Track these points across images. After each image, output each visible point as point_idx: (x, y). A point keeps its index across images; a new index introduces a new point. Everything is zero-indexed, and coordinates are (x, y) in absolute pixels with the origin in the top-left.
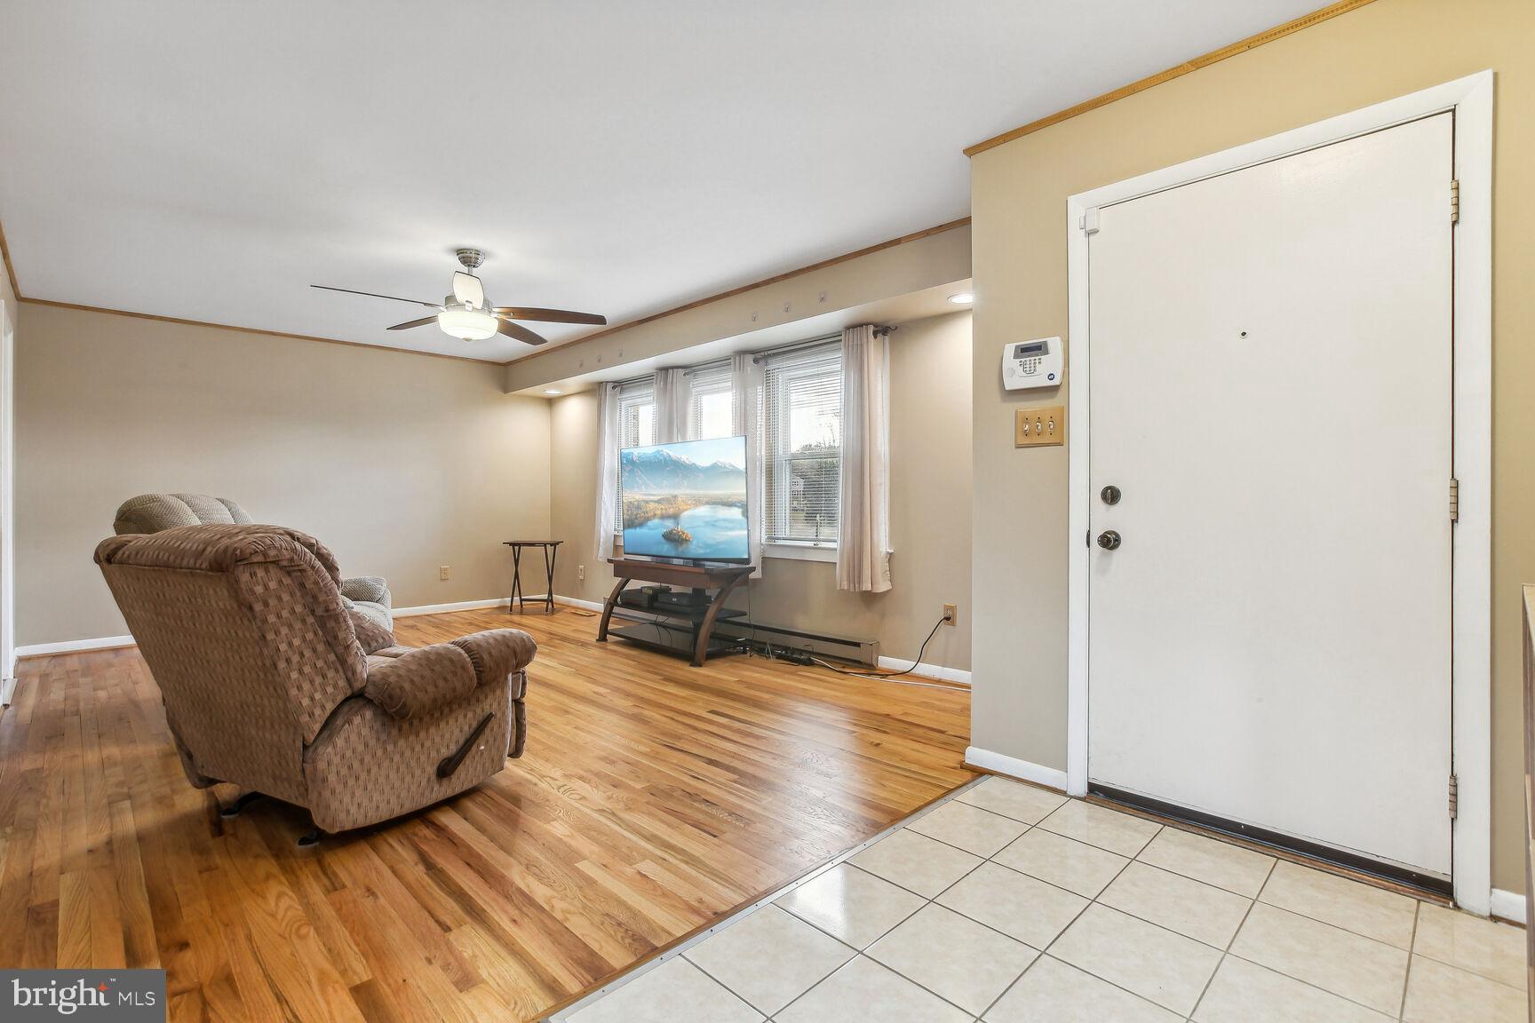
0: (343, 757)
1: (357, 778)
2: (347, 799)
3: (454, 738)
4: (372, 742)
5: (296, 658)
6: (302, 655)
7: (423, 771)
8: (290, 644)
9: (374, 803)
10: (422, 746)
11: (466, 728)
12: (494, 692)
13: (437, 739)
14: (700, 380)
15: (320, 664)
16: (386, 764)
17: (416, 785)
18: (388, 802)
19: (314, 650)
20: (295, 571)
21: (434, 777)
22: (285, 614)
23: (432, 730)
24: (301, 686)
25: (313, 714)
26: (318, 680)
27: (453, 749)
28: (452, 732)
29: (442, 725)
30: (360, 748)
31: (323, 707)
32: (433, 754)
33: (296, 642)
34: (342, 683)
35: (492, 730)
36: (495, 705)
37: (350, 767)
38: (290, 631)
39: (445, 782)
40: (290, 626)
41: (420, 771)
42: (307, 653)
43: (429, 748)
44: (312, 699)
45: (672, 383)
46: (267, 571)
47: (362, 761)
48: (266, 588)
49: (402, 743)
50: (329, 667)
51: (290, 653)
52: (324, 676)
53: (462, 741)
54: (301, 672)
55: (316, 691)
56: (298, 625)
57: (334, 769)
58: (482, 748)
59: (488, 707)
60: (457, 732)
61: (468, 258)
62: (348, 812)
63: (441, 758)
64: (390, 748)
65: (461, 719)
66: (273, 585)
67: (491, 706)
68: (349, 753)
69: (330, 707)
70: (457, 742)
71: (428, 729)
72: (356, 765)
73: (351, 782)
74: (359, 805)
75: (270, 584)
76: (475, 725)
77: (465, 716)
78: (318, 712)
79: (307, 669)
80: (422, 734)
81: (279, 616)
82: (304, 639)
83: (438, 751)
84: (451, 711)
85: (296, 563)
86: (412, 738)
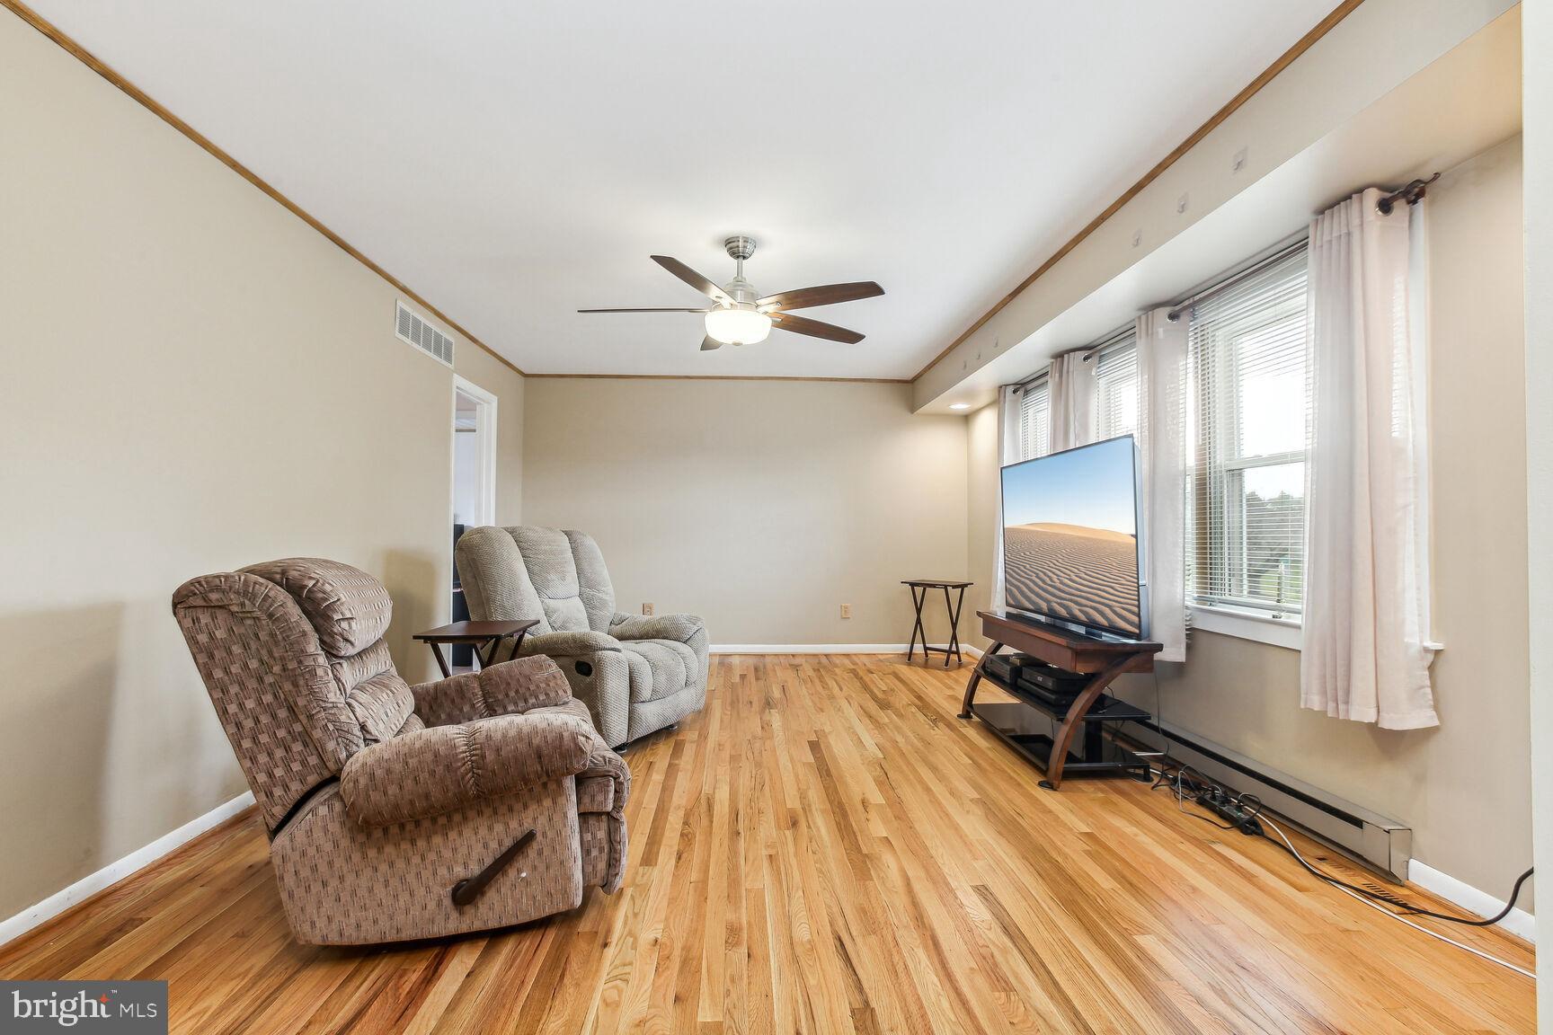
0: (304, 854)
1: (324, 884)
2: (311, 909)
3: (475, 856)
4: (345, 843)
5: (249, 724)
6: (257, 721)
7: (428, 890)
8: (241, 706)
9: (353, 921)
10: (423, 858)
11: (494, 845)
12: (539, 801)
13: (447, 854)
14: (1108, 365)
15: (281, 733)
16: (368, 872)
17: (418, 907)
18: (375, 922)
19: (274, 716)
20: (248, 618)
21: (447, 902)
22: (235, 669)
23: (437, 840)
24: (255, 758)
25: (271, 793)
26: (279, 753)
27: (475, 870)
28: (470, 847)
29: (453, 835)
30: (328, 847)
31: (286, 788)
32: (443, 871)
33: (250, 704)
34: (313, 760)
35: (540, 853)
36: (542, 820)
37: (314, 869)
38: (241, 689)
39: (469, 910)
40: (242, 685)
41: (423, 889)
42: (265, 719)
43: (433, 863)
44: (271, 775)
45: (1068, 372)
46: (214, 618)
47: (331, 864)
48: (212, 637)
49: (389, 849)
50: (294, 740)
51: (241, 717)
52: (288, 749)
53: (488, 861)
54: (255, 740)
55: (276, 766)
56: (252, 684)
57: (290, 867)
58: (524, 875)
59: (530, 820)
60: (478, 848)
61: (736, 249)
62: (313, 924)
63: (455, 880)
64: (372, 853)
65: (483, 831)
66: (220, 634)
67: (535, 819)
68: (312, 851)
69: (296, 789)
70: (481, 861)
71: (429, 839)
72: (323, 868)
73: (316, 888)
74: (330, 919)
75: (217, 632)
76: (508, 843)
77: (490, 828)
78: (278, 792)
79: (264, 738)
80: (421, 844)
81: (227, 671)
82: (260, 702)
83: (450, 869)
84: (465, 819)
85: (247, 609)
86: (405, 846)
